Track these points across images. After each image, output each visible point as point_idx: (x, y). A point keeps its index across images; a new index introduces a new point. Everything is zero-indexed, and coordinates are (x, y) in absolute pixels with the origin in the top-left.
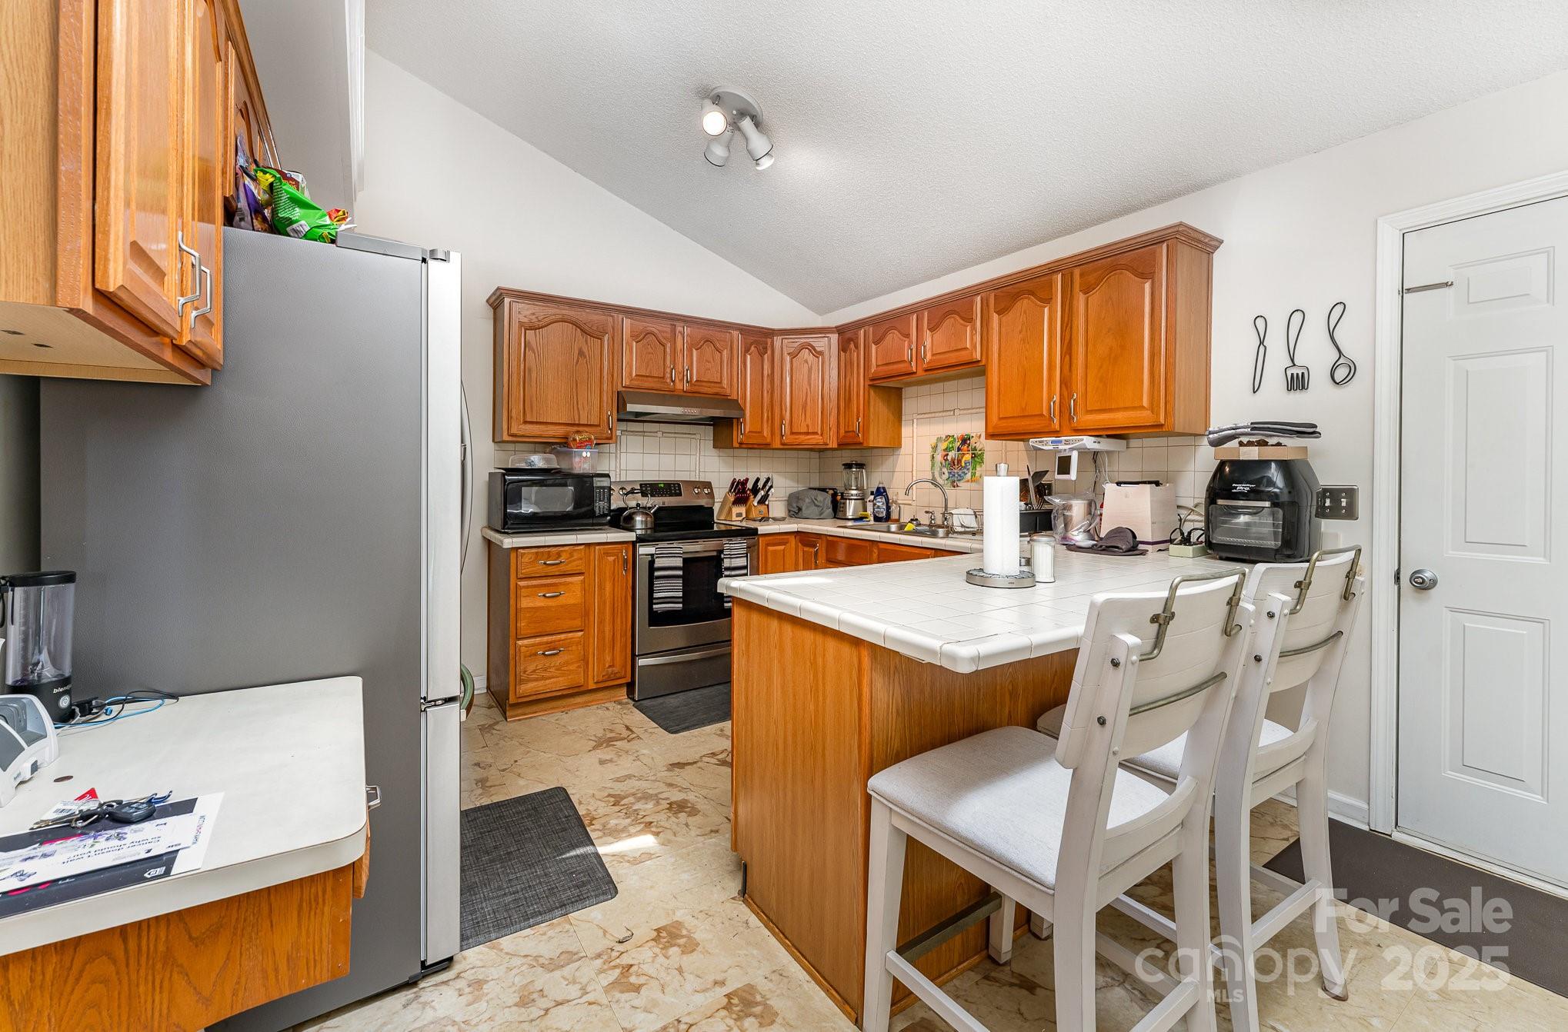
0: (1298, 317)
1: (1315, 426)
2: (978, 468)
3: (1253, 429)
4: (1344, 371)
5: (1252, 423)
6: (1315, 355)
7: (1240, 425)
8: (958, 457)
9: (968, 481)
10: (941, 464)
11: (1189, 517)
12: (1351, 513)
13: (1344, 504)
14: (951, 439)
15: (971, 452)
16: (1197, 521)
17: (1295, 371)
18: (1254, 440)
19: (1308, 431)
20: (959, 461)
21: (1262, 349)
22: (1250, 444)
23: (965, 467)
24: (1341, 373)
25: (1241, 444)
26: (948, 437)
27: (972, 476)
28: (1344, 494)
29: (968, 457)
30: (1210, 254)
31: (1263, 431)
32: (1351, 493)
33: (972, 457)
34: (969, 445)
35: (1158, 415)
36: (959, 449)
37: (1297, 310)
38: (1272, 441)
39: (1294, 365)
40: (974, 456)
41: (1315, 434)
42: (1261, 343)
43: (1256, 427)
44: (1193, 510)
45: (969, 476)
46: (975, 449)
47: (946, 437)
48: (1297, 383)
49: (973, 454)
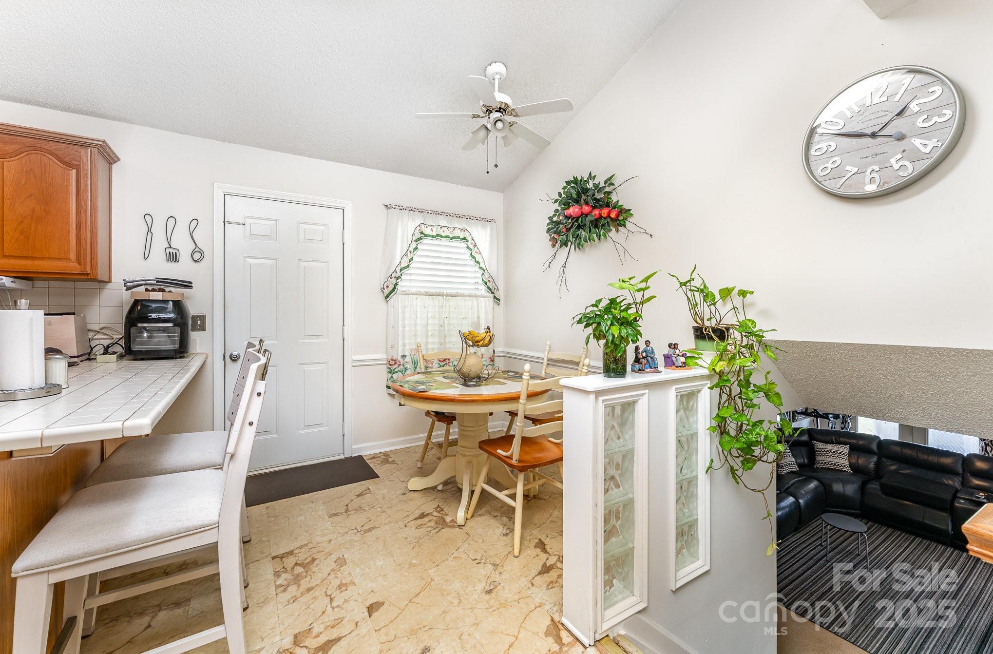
0: (171, 221)
1: (192, 283)
3: (157, 281)
4: (198, 255)
5: (156, 278)
6: (182, 244)
7: (148, 279)
11: (96, 337)
12: (203, 328)
13: (199, 323)
16: (102, 339)
17: (171, 250)
18: (157, 288)
19: (187, 285)
21: (150, 234)
22: (154, 290)
24: (197, 256)
25: (147, 290)
28: (199, 319)
30: (110, 164)
31: (162, 283)
32: (203, 318)
35: (85, 267)
37: (172, 217)
38: (167, 289)
39: (171, 247)
41: (191, 287)
42: (149, 230)
43: (159, 281)
44: (99, 332)
48: (173, 257)
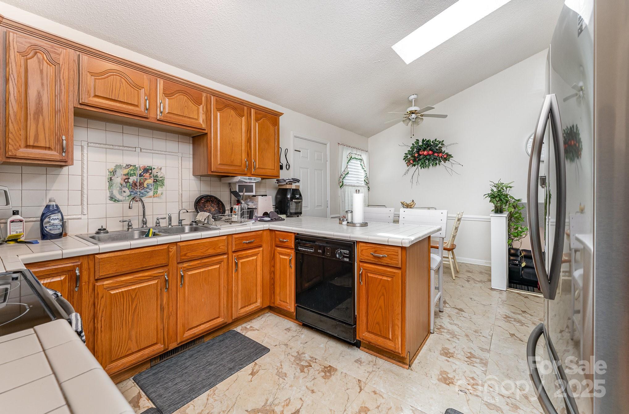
0: (280, 149)
2: (160, 189)
6: (283, 161)
8: (140, 181)
9: (151, 197)
10: (121, 185)
14: (132, 168)
15: (152, 178)
17: (281, 164)
18: (290, 183)
20: (141, 184)
23: (147, 188)
24: (288, 167)
25: (287, 184)
26: (128, 166)
27: (154, 194)
29: (150, 181)
33: (154, 182)
34: (151, 173)
36: (141, 175)
40: (156, 181)
45: (151, 193)
46: (157, 176)
47: (127, 165)
48: (281, 167)
49: (154, 179)
